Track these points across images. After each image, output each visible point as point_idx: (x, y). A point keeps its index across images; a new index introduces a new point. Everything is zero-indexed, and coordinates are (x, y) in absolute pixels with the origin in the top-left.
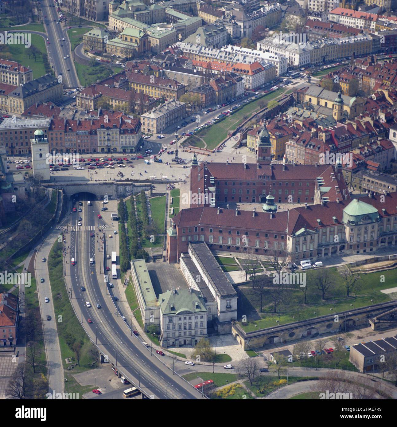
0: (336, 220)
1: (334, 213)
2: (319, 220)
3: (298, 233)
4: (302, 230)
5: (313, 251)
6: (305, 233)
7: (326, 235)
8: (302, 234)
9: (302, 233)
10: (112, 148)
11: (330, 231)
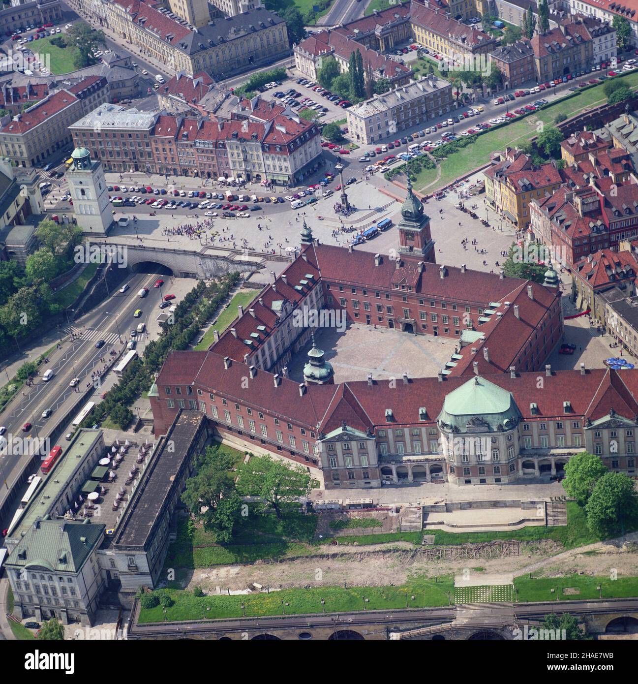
0: (425, 416)
1: (425, 401)
2: (389, 412)
3: (330, 435)
4: (339, 431)
5: (369, 470)
6: (345, 438)
7: (404, 441)
8: (339, 438)
9: (339, 435)
10: (255, 174)
11: (412, 435)
